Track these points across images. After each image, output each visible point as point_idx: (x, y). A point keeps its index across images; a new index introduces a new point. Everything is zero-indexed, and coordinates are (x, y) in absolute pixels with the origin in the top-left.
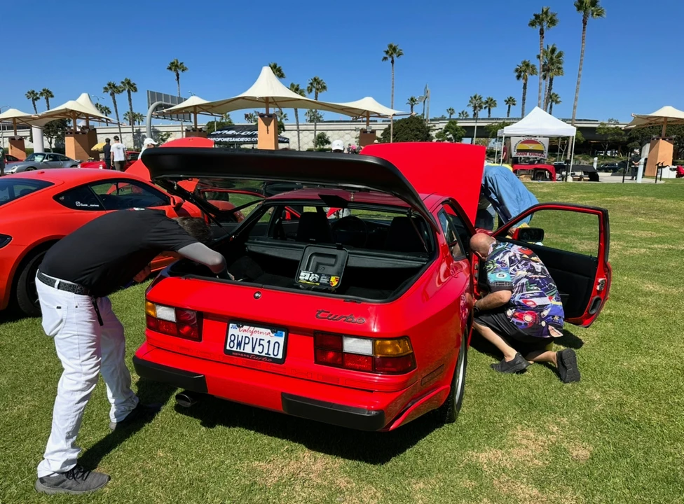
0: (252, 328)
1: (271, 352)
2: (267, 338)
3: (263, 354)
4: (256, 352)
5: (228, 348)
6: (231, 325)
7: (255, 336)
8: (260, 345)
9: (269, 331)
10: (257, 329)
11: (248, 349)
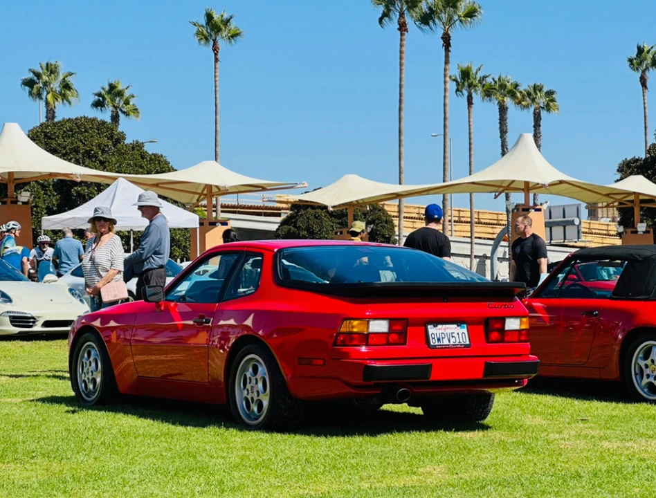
0: (444, 326)
1: (461, 341)
2: (456, 331)
3: (457, 343)
4: (452, 343)
5: (432, 344)
6: (429, 326)
7: (448, 331)
8: (453, 337)
9: (456, 326)
10: (448, 326)
11: (446, 342)
